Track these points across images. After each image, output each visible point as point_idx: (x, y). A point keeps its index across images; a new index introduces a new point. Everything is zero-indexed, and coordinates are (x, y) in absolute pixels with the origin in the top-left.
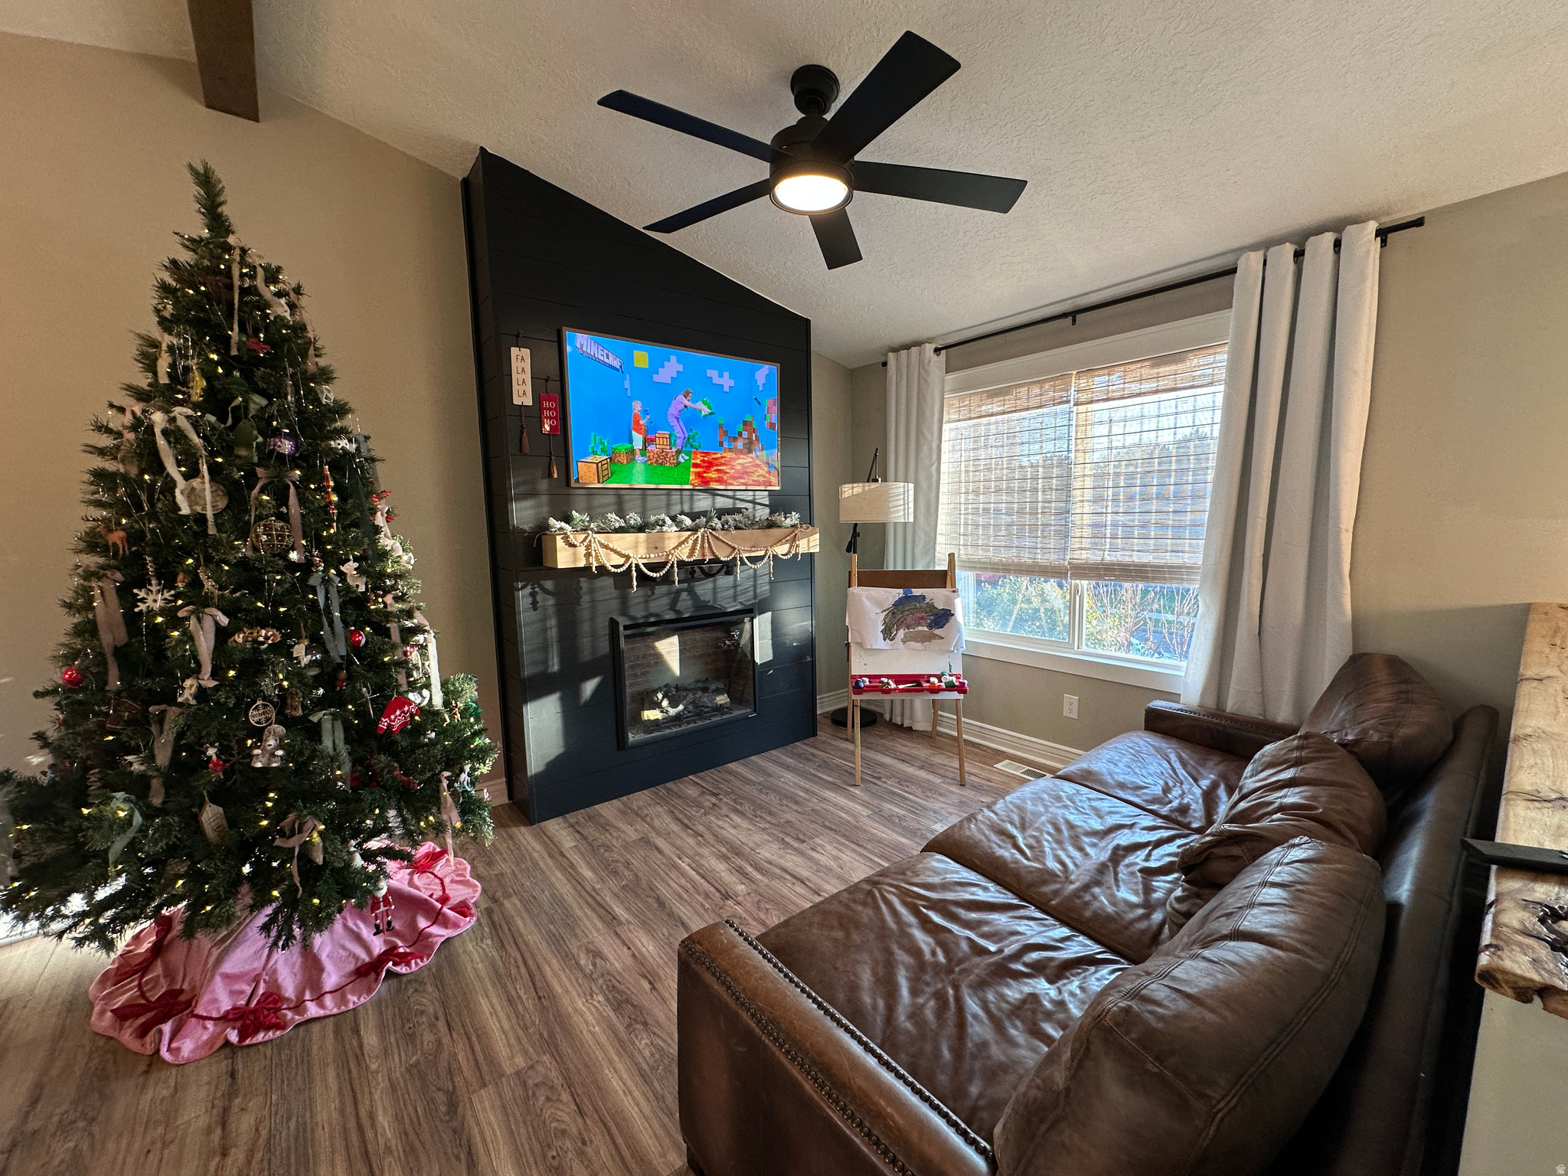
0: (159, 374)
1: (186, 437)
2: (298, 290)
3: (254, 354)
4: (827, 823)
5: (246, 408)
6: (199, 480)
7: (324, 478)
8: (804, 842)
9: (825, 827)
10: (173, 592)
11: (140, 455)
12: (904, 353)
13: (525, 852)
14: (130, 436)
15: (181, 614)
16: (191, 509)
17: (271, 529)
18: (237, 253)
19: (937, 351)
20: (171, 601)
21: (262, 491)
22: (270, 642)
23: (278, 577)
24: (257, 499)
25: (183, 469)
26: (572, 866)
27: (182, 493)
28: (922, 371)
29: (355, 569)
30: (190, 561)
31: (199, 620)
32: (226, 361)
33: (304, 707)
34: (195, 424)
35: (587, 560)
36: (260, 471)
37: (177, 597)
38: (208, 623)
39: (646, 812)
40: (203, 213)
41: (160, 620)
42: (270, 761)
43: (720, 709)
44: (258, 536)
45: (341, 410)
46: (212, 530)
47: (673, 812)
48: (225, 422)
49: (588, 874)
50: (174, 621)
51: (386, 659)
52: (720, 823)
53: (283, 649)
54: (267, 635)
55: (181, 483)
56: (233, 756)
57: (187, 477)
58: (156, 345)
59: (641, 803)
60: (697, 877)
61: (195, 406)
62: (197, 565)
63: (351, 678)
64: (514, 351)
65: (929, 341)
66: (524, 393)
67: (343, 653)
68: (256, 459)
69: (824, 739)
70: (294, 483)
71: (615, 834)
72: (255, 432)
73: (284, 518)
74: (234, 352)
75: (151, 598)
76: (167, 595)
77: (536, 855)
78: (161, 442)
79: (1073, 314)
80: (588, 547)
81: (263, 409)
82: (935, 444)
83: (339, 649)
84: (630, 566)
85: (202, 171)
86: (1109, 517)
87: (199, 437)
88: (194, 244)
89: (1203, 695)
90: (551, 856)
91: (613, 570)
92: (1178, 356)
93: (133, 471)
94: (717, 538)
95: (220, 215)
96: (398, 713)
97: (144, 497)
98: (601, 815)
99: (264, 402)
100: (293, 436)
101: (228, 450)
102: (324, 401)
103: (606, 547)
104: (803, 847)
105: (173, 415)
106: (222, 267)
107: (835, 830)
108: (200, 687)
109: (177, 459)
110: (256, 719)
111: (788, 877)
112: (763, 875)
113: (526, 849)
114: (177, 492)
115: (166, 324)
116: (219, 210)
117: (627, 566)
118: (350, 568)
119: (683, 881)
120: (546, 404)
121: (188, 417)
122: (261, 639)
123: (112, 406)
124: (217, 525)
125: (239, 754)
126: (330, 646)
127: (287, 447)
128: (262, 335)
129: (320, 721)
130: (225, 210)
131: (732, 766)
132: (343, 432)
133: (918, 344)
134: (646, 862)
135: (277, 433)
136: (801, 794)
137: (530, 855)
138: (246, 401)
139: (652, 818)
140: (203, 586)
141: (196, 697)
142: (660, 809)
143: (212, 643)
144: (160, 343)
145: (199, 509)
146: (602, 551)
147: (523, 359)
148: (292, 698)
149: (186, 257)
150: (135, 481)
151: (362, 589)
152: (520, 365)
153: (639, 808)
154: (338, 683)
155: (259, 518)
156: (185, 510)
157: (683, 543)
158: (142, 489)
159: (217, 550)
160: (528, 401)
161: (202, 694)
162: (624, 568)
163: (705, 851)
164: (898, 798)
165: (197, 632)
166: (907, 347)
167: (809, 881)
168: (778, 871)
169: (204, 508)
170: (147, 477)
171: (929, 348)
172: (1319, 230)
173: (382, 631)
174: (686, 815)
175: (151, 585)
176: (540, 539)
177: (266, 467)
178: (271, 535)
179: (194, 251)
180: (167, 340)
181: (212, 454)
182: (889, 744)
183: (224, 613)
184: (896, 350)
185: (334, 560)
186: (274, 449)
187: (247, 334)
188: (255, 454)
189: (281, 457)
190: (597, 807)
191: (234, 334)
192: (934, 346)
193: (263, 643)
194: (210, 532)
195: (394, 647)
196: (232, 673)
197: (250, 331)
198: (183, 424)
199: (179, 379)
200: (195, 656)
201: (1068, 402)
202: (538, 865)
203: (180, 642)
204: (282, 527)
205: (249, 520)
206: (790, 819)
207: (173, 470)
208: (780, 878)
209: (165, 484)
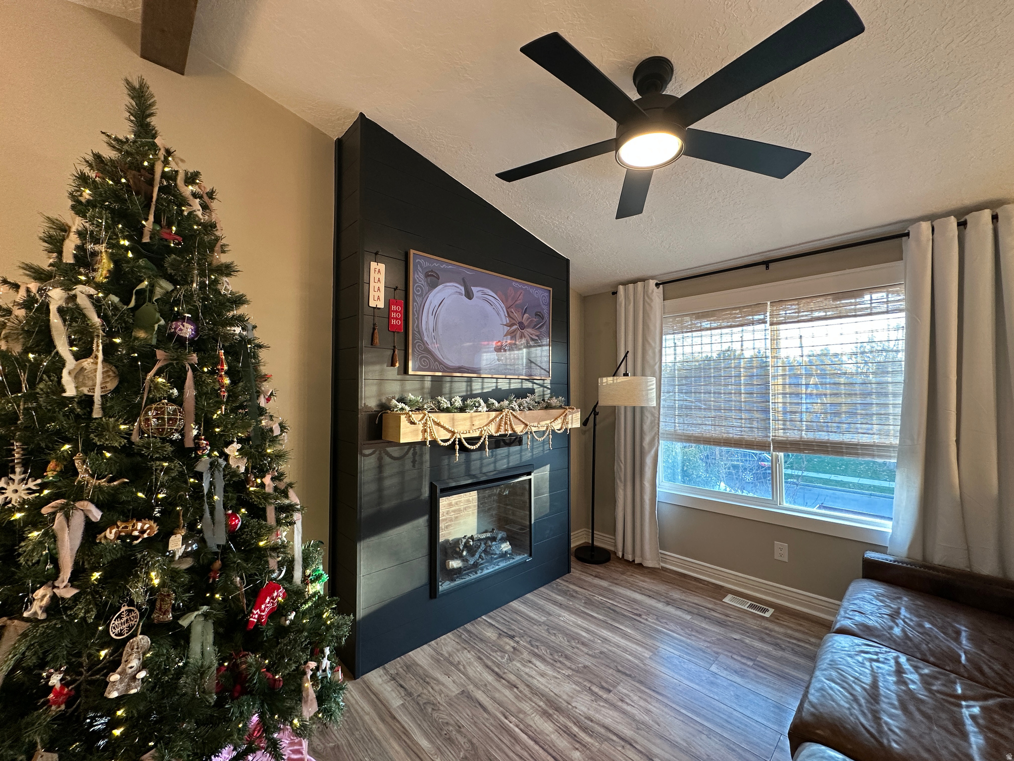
0: (64, 254)
1: (84, 316)
2: (211, 195)
3: (165, 243)
4: (620, 668)
5: (152, 292)
6: (90, 360)
7: (219, 361)
8: (610, 691)
9: (619, 671)
10: (39, 481)
11: (28, 333)
12: (631, 286)
13: (355, 714)
14: (21, 313)
15: (45, 510)
16: (77, 391)
17: (163, 413)
18: (162, 154)
19: (657, 285)
20: (34, 492)
21: (158, 374)
22: (145, 536)
23: (166, 464)
24: (152, 381)
25: (75, 349)
26: (406, 732)
27: (70, 373)
28: (646, 298)
29: (238, 450)
30: (67, 447)
31: (68, 518)
32: (137, 246)
33: (174, 609)
34: (97, 304)
35: (423, 435)
36: (160, 354)
37: (43, 486)
38: (78, 521)
39: (457, 659)
40: (132, 121)
41: (18, 516)
42: (129, 687)
43: (504, 555)
44: (148, 420)
45: (238, 301)
46: (97, 413)
47: (481, 659)
48: (128, 303)
49: (424, 743)
50: (35, 519)
51: (261, 544)
52: (527, 670)
53: (159, 542)
54: (144, 528)
55: (71, 362)
56: (81, 674)
57: (78, 357)
58: (64, 229)
59: (450, 649)
60: (531, 743)
61: (98, 286)
62: (74, 452)
63: (225, 567)
64: (373, 265)
65: (653, 278)
66: (379, 298)
67: (223, 542)
68: (154, 342)
69: (577, 575)
70: (192, 366)
71: (437, 688)
72: (158, 315)
73: (178, 401)
74: (146, 239)
75: (12, 487)
76: (31, 484)
77: (367, 718)
78: (55, 320)
79: (766, 263)
80: (425, 424)
81: (168, 294)
82: (657, 350)
83: (217, 537)
84: (455, 441)
85: (137, 86)
86: (804, 407)
87: (99, 317)
88: (118, 143)
89: (911, 548)
90: (383, 720)
91: (442, 444)
92: (855, 292)
93: (17, 349)
94: (515, 417)
95: (148, 124)
96: (268, 600)
97: (24, 377)
98: (418, 665)
99: (169, 287)
100: (194, 321)
101: (127, 331)
102: (223, 292)
103: (438, 424)
104: (610, 697)
105: (73, 292)
106: (146, 164)
107: (630, 676)
108: (54, 597)
109: (69, 337)
110: (117, 630)
111: (615, 738)
112: (591, 736)
113: (356, 711)
114: (65, 373)
115: (79, 208)
116: (148, 120)
117: (452, 440)
118: (233, 450)
119: (518, 748)
120: (394, 308)
121: (90, 296)
122: (136, 533)
123: (5, 282)
124: (104, 408)
125: (88, 671)
126: (208, 535)
127: (188, 330)
128: (174, 228)
129: (190, 625)
130: (154, 121)
131: (515, 604)
132: (240, 320)
133: (643, 280)
134: (475, 723)
135: (178, 317)
136: (584, 634)
137: (361, 718)
138: (152, 286)
139: (464, 668)
140: (77, 474)
141: (47, 609)
142: (469, 656)
143: (77, 542)
144: (70, 227)
145: (85, 391)
146: (435, 427)
147: (379, 271)
148: (162, 600)
149: (109, 154)
150: (16, 359)
151: (242, 470)
152: (377, 276)
153: (450, 655)
154: (212, 574)
155: (151, 401)
156: (70, 391)
157: (492, 420)
158: (23, 368)
159: (100, 436)
160: (381, 305)
161: (55, 606)
162: (450, 442)
163: (526, 707)
164: (666, 637)
165: (62, 529)
166: (634, 282)
167: (636, 742)
168: (602, 731)
169: (92, 389)
170: (31, 356)
171: (652, 283)
172: (979, 207)
173: (258, 513)
174: (494, 662)
175: (14, 472)
176: (381, 417)
177: (165, 349)
178: (163, 419)
179: (118, 150)
180: (77, 223)
181: (110, 334)
182: (631, 579)
183: (98, 506)
184: (625, 283)
185: (220, 443)
186: (175, 333)
187: (161, 226)
188: (155, 336)
189: (181, 340)
190: (410, 653)
191: (148, 224)
192: (655, 282)
193: (137, 538)
194: (95, 415)
195: (270, 530)
196: (96, 575)
197: (164, 223)
198: (83, 302)
199: (85, 260)
200: (54, 559)
201: (765, 322)
202: (372, 732)
203: (40, 543)
204: (175, 411)
205: (140, 403)
206: (587, 663)
207: (63, 348)
208: (608, 740)
209: (52, 363)
